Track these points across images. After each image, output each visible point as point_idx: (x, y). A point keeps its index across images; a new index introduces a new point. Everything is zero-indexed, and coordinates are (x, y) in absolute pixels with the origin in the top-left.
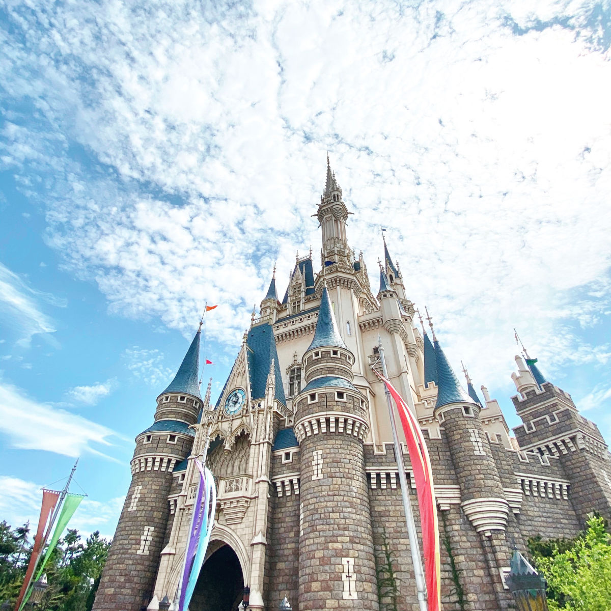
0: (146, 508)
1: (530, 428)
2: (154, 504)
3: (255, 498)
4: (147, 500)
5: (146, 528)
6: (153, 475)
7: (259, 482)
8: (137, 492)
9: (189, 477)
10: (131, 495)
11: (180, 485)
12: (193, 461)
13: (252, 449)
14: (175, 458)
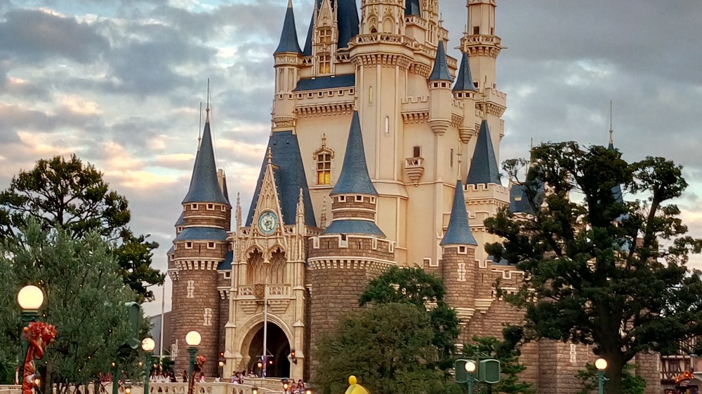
0: (202, 296)
2: (207, 294)
3: (294, 299)
4: (201, 291)
5: (206, 309)
6: (201, 273)
7: (296, 290)
8: (191, 285)
9: (236, 278)
10: (185, 287)
11: (226, 280)
12: (236, 266)
13: (288, 265)
14: (217, 260)
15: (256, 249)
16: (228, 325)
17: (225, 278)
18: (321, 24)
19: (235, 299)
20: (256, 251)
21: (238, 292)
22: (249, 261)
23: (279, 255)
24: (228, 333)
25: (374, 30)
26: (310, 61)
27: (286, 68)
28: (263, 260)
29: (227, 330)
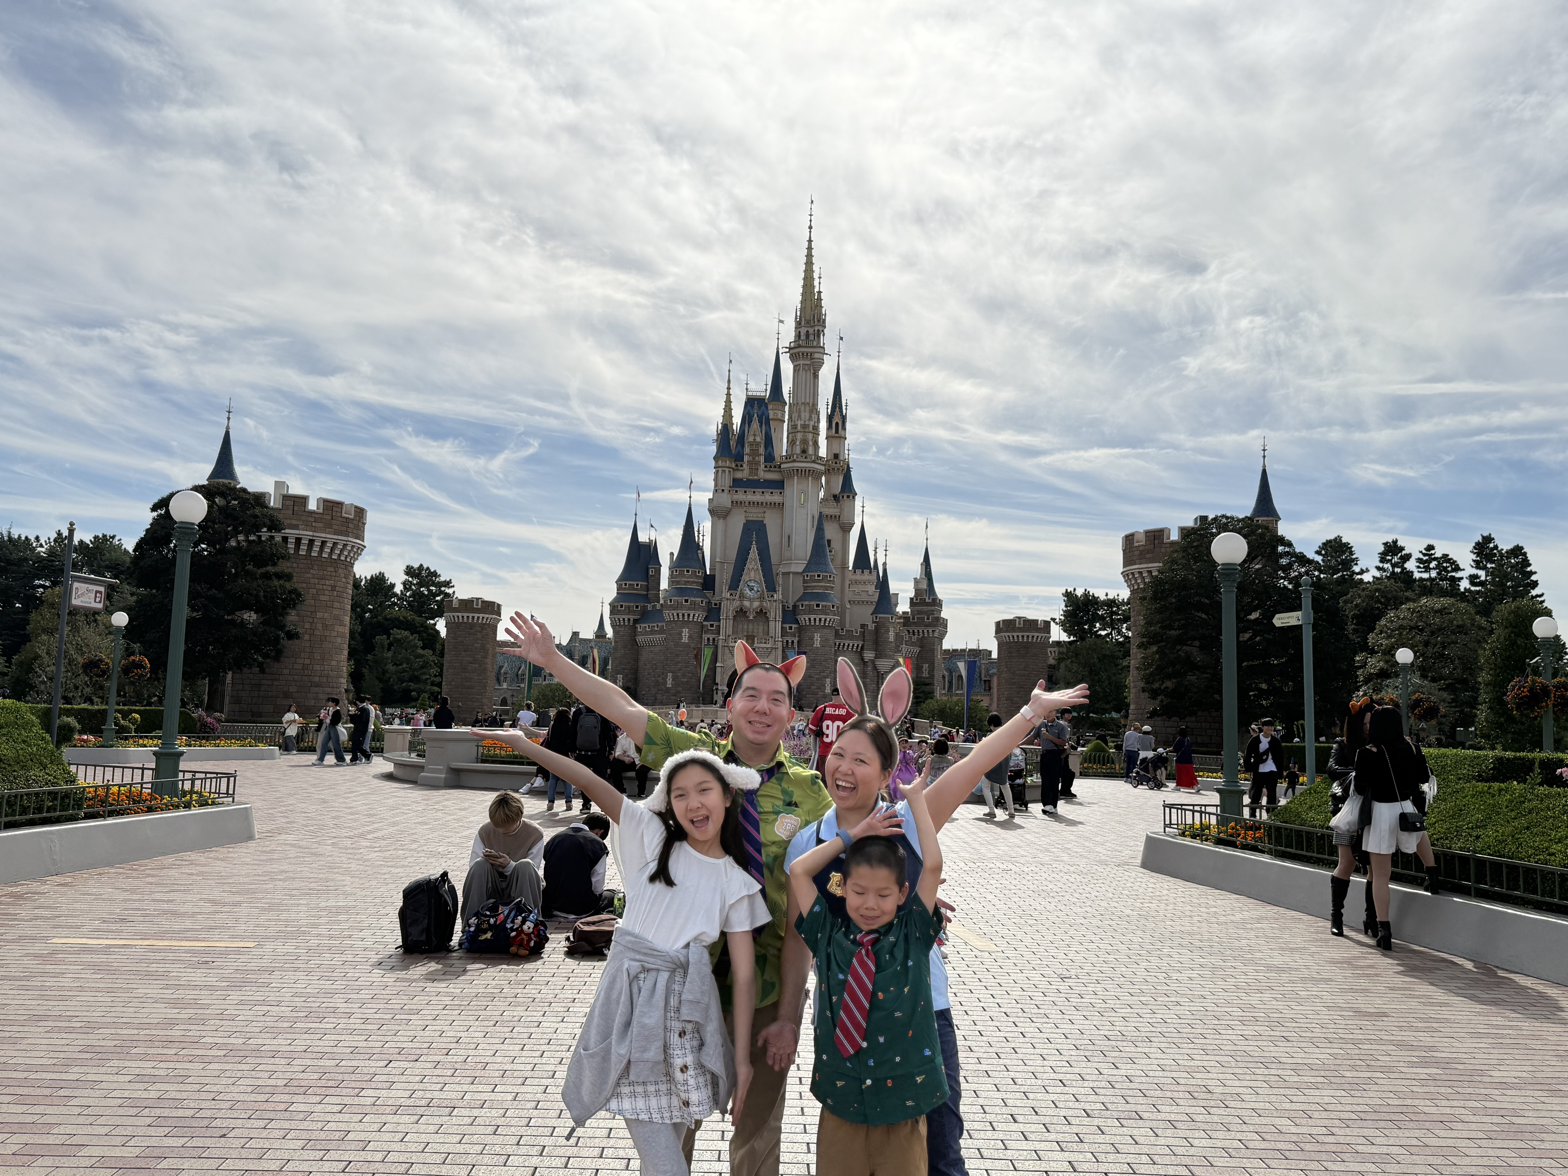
0: (693, 642)
1: (913, 619)
2: (697, 640)
3: (776, 648)
4: (693, 637)
6: (694, 624)
8: (685, 632)
10: (680, 634)
11: (710, 630)
12: (725, 620)
13: (771, 623)
14: (705, 614)
16: (718, 665)
18: (751, 439)
19: (723, 644)
20: (741, 609)
21: (726, 639)
22: (735, 617)
23: (762, 614)
25: (804, 451)
26: (742, 466)
27: (727, 470)
28: (748, 617)
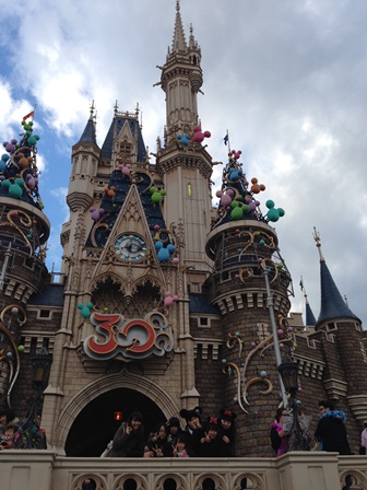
3: (181, 354)
7: (184, 339)
9: (71, 315)
11: (40, 321)
12: (73, 297)
15: (109, 278)
16: (49, 390)
17: (38, 317)
18: (121, 141)
19: (66, 345)
20: (110, 280)
21: (72, 336)
22: (96, 292)
23: (149, 290)
24: (49, 404)
26: (109, 163)
27: (90, 157)
29: (46, 398)
